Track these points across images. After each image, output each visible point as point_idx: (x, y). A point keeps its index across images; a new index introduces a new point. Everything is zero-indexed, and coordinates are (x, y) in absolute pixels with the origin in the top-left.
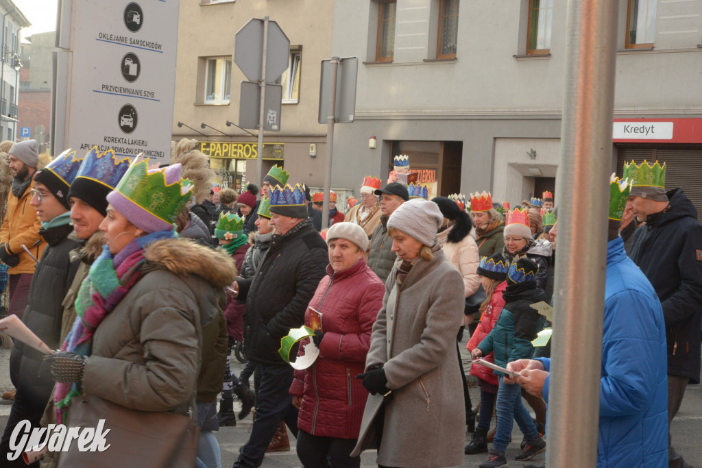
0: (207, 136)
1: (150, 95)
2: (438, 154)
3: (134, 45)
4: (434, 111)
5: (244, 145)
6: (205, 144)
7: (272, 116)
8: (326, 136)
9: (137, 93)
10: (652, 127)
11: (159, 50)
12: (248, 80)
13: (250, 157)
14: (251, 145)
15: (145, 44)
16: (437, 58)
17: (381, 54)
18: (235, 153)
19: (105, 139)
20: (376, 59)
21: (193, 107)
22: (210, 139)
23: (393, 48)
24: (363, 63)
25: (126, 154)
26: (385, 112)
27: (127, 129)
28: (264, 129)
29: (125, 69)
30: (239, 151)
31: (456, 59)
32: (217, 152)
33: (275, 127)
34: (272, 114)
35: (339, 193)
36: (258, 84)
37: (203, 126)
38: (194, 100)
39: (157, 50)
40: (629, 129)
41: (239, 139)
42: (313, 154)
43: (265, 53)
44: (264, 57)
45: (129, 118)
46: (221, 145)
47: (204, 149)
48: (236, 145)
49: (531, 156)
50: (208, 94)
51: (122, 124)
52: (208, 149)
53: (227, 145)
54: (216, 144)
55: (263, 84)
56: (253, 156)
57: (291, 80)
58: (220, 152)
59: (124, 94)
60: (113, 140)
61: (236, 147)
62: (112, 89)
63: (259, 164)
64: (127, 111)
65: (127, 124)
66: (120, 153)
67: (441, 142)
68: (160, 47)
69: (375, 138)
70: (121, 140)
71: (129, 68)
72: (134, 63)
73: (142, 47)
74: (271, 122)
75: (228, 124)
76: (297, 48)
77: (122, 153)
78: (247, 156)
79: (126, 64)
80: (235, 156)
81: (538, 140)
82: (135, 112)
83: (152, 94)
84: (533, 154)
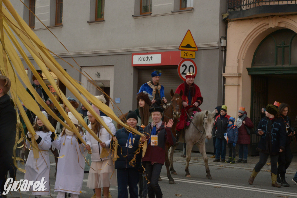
10: (152, 57)
16: (55, 25)
23: (35, 21)
31: (62, 25)
40: (141, 59)
49: (98, 76)
69: (28, 69)
81: (101, 67)
84: (99, 75)
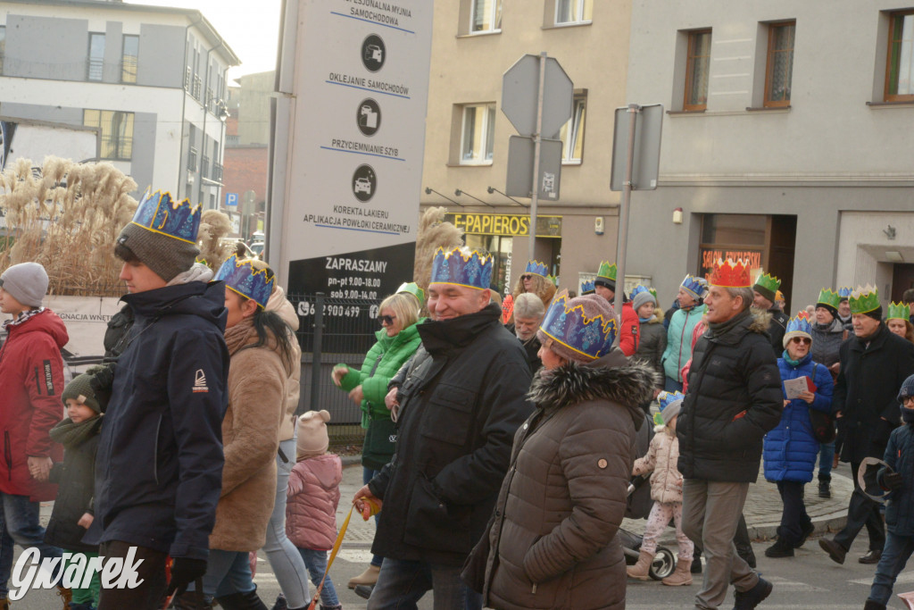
0: (463, 206)
1: (393, 153)
2: (764, 232)
3: (373, 88)
4: (760, 175)
5: (510, 218)
6: (460, 217)
7: (549, 180)
8: (618, 207)
9: (377, 151)
11: (405, 95)
12: (518, 134)
13: (518, 233)
14: (519, 218)
15: (387, 87)
16: (764, 106)
17: (691, 100)
18: (499, 228)
19: (335, 209)
20: (685, 107)
21: (445, 168)
22: (466, 209)
23: (707, 92)
24: (668, 112)
25: (361, 228)
26: (695, 177)
27: (363, 197)
28: (539, 197)
29: (362, 120)
30: (504, 225)
31: (790, 107)
32: (475, 226)
33: (553, 195)
34: (549, 178)
35: (633, 281)
36: (531, 139)
37: (458, 193)
38: (446, 160)
39: (403, 94)
41: (505, 210)
42: (600, 231)
43: (541, 99)
44: (540, 104)
45: (366, 182)
46: (481, 217)
47: (459, 223)
48: (500, 218)
49: (889, 235)
50: (465, 152)
51: (357, 190)
52: (463, 223)
53: (488, 218)
54: (474, 217)
55: (538, 140)
56: (521, 232)
57: (572, 134)
58: (479, 226)
59: (360, 151)
60: (345, 210)
61: (500, 221)
62: (344, 145)
63: (531, 243)
64: (364, 173)
65: (363, 189)
66: (354, 227)
67: (768, 216)
68: (406, 91)
69: (681, 210)
70: (355, 211)
71: (367, 119)
72: (373, 111)
73: (384, 91)
74: (547, 189)
75: (491, 191)
76: (582, 92)
77: (357, 228)
78: (514, 233)
79: (363, 113)
80: (499, 231)
81: (899, 214)
82: (373, 173)
83: (396, 151)
84: (892, 233)
